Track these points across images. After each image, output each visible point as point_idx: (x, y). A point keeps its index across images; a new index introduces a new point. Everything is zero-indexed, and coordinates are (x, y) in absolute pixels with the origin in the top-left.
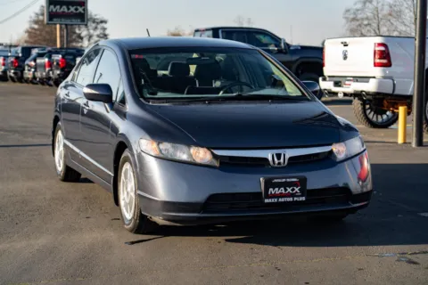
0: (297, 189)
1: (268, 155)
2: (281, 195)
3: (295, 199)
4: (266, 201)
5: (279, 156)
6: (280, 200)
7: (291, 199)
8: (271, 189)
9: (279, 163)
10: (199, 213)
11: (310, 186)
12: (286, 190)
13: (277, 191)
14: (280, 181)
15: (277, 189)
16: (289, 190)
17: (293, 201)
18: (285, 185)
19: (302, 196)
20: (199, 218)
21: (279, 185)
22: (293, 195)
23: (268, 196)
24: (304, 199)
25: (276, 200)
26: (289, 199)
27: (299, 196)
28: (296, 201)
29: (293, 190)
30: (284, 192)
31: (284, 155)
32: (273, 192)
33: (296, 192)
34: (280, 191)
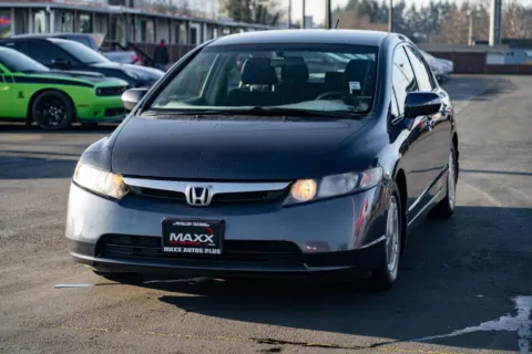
0: (209, 238)
1: (186, 188)
2: (187, 244)
3: (207, 251)
4: (166, 249)
5: (199, 191)
6: (185, 250)
8: (173, 235)
9: (198, 201)
10: (96, 256)
11: (229, 236)
12: (194, 238)
13: (181, 237)
14: (183, 224)
15: (181, 235)
16: (198, 238)
17: (204, 254)
18: (192, 230)
19: (216, 247)
20: (95, 263)
21: (184, 230)
22: (203, 246)
23: (168, 244)
24: (218, 251)
25: (180, 250)
26: (198, 250)
27: (212, 248)
28: (208, 254)
29: (203, 238)
30: (190, 239)
31: (207, 191)
32: (176, 239)
33: (208, 242)
34: (185, 238)
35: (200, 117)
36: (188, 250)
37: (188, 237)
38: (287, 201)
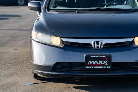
0: (105, 62)
1: (92, 42)
2: (96, 65)
3: (104, 67)
4: (87, 67)
5: (98, 43)
6: (95, 67)
7: (102, 67)
8: (89, 61)
9: (98, 47)
10: (51, 72)
12: (99, 62)
13: (93, 62)
14: (94, 57)
15: (93, 61)
16: (101, 62)
17: (103, 69)
18: (98, 59)
20: (51, 75)
21: (95, 59)
22: (103, 65)
23: (88, 65)
24: (109, 67)
25: (93, 67)
26: (100, 67)
27: (107, 66)
28: (105, 69)
29: (103, 62)
30: (97, 63)
31: (101, 42)
32: (91, 63)
33: (105, 64)
34: (95, 63)
35: (78, 12)
36: (97, 67)
37: (96, 62)
38: (133, 46)
